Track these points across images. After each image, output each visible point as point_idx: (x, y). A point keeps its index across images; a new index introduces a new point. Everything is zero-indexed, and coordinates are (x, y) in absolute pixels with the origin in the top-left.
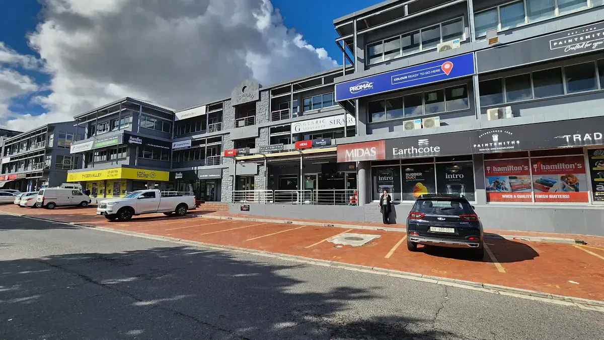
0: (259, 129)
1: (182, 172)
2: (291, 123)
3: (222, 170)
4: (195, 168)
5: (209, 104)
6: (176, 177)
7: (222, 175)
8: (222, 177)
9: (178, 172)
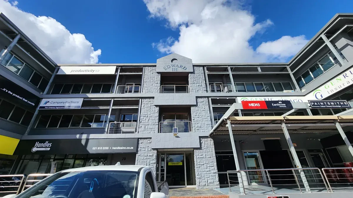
0: (197, 97)
1: (50, 141)
2: (236, 97)
3: (138, 141)
4: (84, 136)
5: (121, 66)
6: (35, 149)
7: (138, 148)
8: (137, 151)
9: (43, 141)
